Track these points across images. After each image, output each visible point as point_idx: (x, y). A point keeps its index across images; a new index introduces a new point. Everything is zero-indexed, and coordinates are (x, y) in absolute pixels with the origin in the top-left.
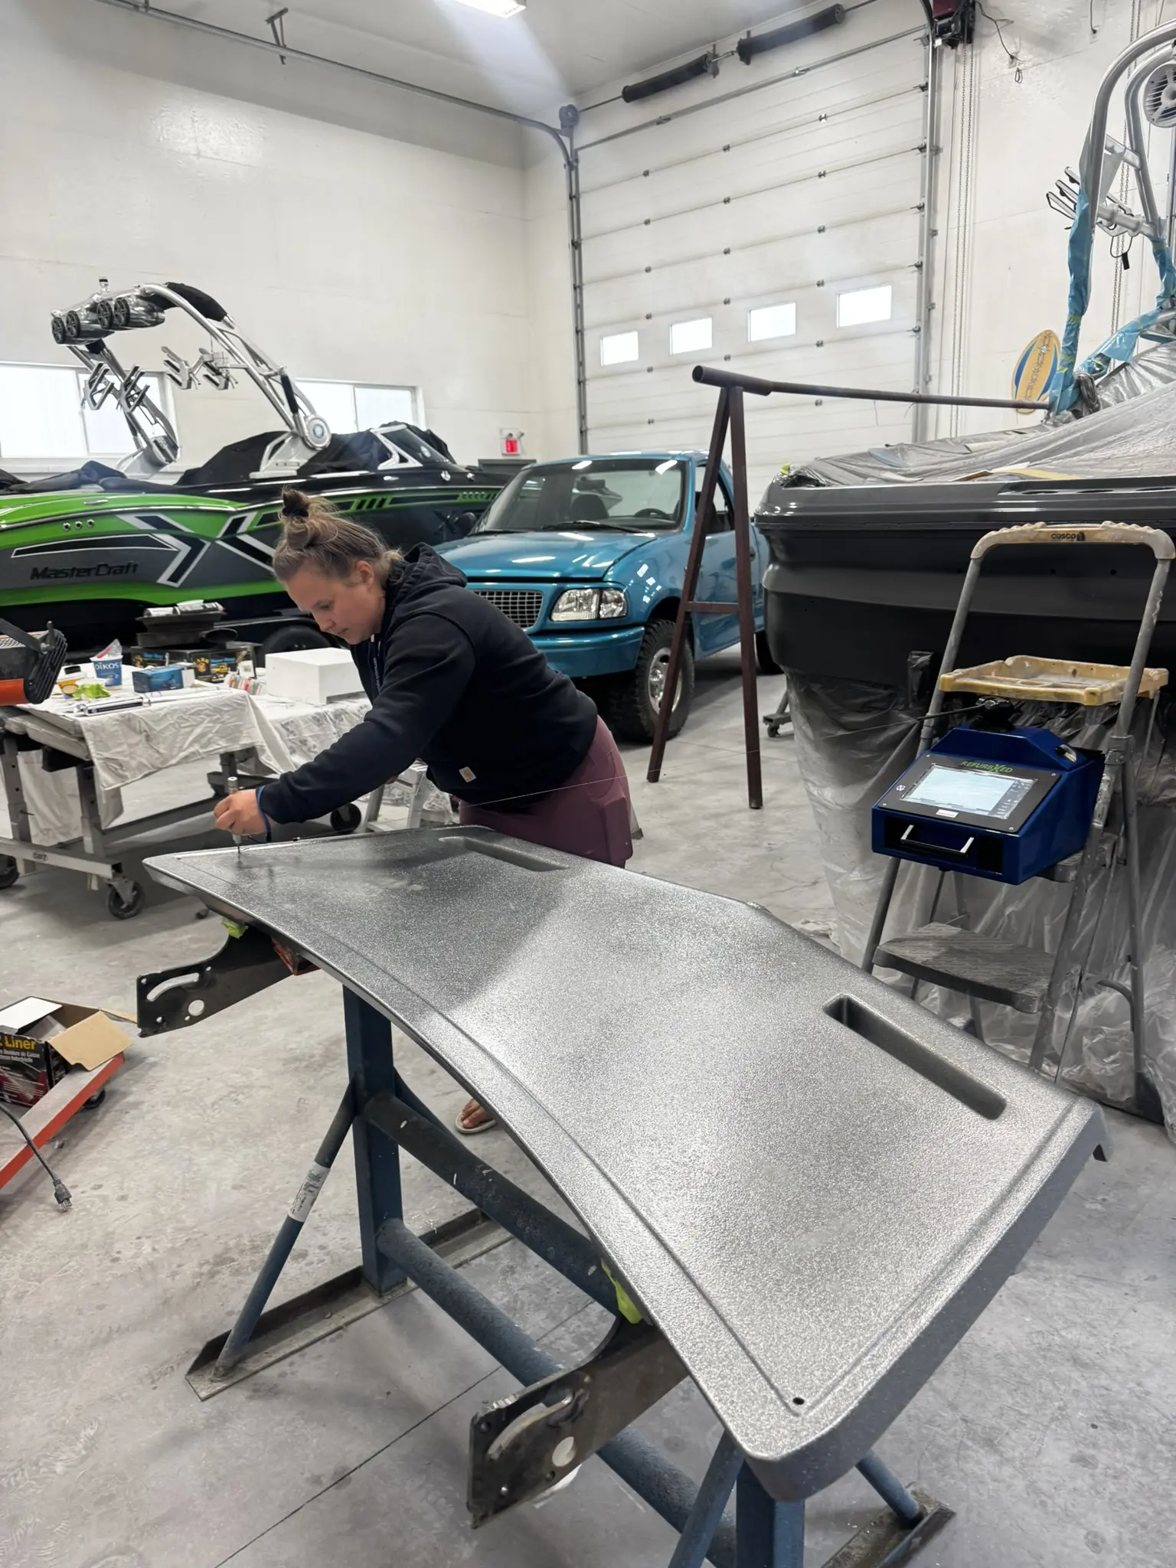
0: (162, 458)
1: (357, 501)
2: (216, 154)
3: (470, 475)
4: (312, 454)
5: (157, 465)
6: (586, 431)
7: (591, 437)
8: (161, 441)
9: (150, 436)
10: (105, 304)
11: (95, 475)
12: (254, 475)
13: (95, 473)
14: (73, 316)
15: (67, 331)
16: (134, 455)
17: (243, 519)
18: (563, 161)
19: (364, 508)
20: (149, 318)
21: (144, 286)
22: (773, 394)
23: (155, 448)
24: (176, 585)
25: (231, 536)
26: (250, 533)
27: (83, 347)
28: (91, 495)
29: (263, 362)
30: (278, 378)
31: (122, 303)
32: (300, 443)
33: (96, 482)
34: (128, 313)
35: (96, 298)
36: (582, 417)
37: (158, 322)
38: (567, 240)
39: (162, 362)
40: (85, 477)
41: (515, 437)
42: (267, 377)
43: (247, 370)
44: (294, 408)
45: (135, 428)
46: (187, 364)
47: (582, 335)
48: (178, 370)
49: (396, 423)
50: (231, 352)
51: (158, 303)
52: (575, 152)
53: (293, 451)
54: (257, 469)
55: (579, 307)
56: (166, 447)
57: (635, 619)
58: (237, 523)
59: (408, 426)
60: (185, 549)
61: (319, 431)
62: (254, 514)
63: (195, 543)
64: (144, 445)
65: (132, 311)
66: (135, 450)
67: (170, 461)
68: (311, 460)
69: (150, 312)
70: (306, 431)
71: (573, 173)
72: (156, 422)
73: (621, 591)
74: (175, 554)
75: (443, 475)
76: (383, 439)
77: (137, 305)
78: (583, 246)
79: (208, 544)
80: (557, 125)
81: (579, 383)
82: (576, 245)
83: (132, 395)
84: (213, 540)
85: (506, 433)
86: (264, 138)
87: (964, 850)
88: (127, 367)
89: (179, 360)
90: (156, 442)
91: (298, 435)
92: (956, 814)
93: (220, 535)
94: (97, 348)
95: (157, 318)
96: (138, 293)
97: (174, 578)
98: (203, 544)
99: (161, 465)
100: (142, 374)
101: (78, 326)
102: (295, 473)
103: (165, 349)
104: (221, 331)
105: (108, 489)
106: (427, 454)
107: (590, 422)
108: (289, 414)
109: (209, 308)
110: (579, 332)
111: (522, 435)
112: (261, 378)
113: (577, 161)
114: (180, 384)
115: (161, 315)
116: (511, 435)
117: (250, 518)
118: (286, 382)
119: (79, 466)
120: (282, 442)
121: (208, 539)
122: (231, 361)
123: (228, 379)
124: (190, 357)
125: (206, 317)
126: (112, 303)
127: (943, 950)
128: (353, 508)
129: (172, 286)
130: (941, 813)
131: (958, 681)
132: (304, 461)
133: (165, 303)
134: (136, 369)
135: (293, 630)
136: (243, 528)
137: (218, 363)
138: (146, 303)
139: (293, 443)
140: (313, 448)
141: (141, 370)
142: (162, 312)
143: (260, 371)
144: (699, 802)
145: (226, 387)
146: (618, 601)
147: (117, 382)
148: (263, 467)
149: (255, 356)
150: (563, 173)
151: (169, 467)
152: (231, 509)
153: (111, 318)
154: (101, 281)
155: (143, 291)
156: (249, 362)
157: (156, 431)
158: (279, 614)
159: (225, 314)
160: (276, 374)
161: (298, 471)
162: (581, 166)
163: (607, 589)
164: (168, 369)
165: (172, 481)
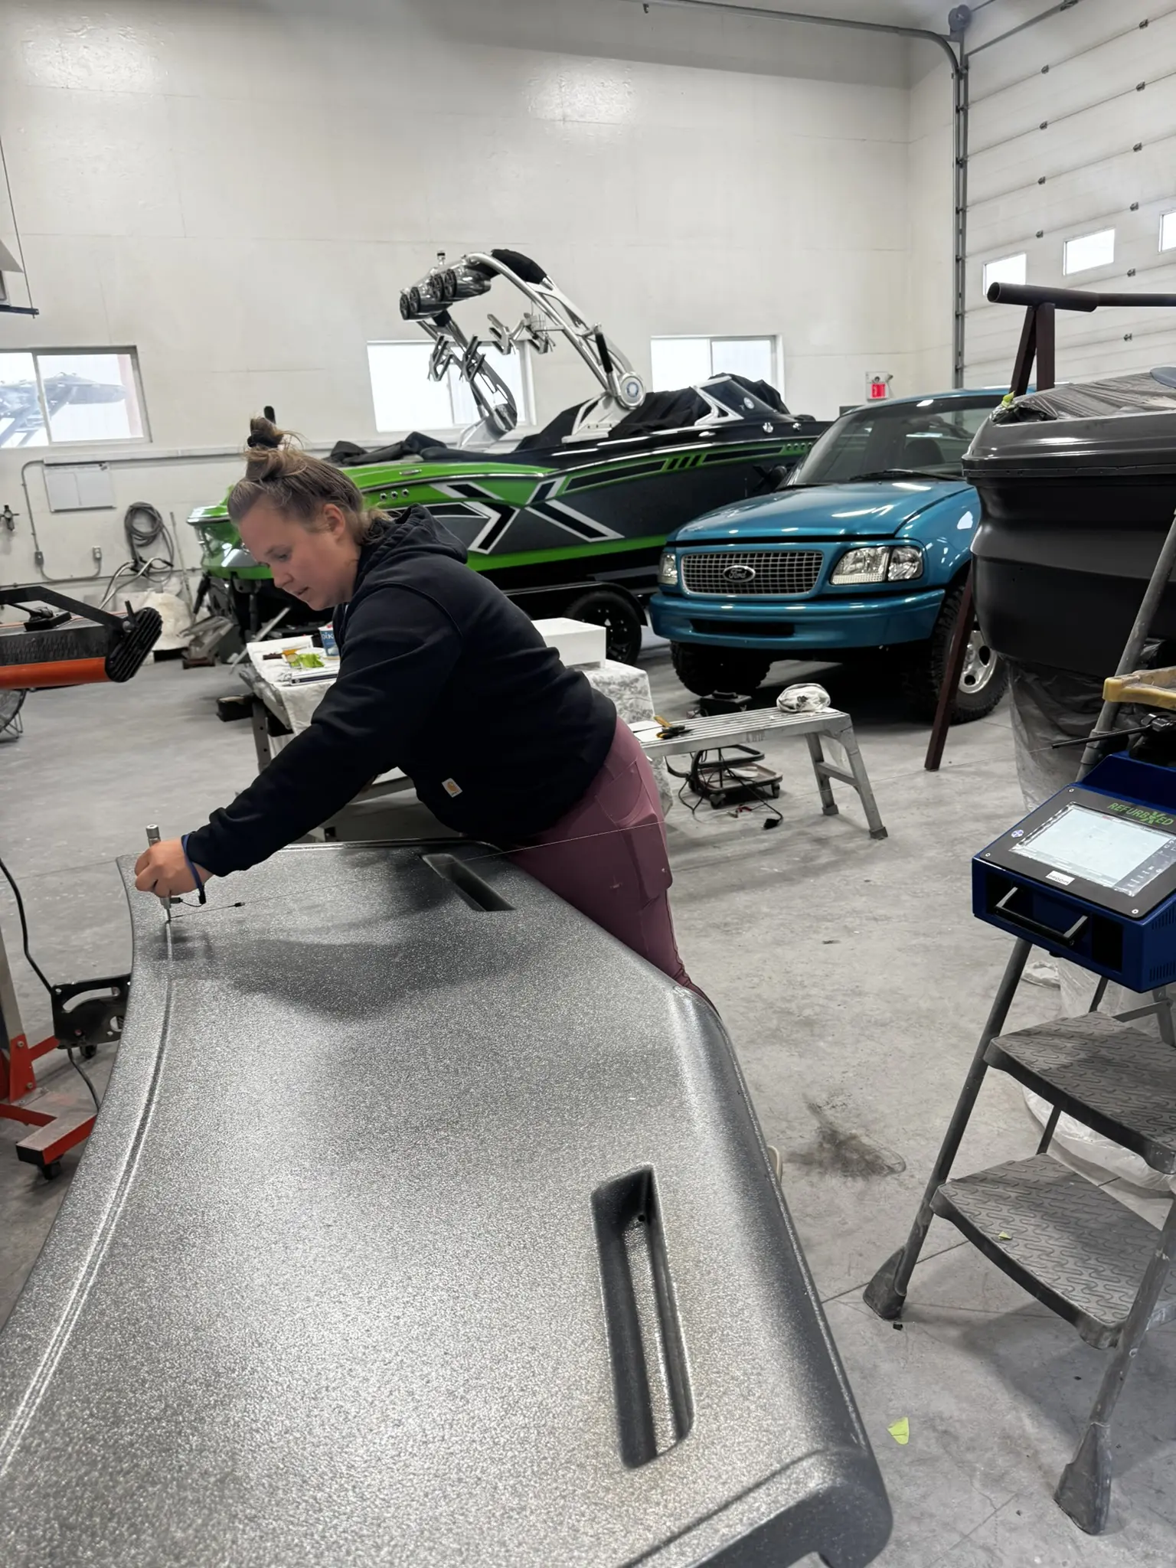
0: (501, 425)
1: (668, 460)
2: (582, 116)
3: (796, 425)
4: (625, 414)
5: (497, 433)
6: (962, 369)
7: (967, 374)
8: (501, 409)
9: (492, 406)
10: (438, 277)
11: (417, 444)
12: (567, 439)
13: (417, 445)
14: (415, 291)
15: (412, 307)
16: (476, 425)
17: (552, 484)
18: (950, 70)
19: (676, 467)
20: (477, 287)
21: (470, 256)
22: (1099, 308)
23: (496, 416)
24: (487, 552)
25: (540, 503)
26: (558, 498)
27: (430, 321)
28: (411, 466)
29: (581, 322)
30: (593, 337)
31: (451, 273)
32: (613, 403)
33: (418, 453)
34: (455, 285)
35: (433, 272)
36: (959, 354)
37: (484, 290)
38: (951, 159)
39: (488, 331)
40: (407, 448)
41: (882, 380)
42: (585, 337)
43: (564, 331)
44: (608, 369)
45: (479, 399)
46: (508, 330)
47: (964, 262)
48: (499, 336)
49: (723, 375)
50: (549, 314)
51: (484, 272)
52: (965, 58)
53: (606, 412)
54: (569, 433)
55: (961, 232)
56: (506, 415)
57: (931, 580)
58: (546, 489)
59: (734, 377)
60: (495, 516)
61: (633, 389)
62: (563, 478)
63: (505, 511)
64: (487, 414)
65: (459, 282)
66: (478, 418)
67: (510, 428)
68: (624, 421)
69: (477, 280)
70: (619, 391)
71: (962, 83)
72: (497, 389)
73: (919, 550)
74: (486, 521)
75: (765, 427)
76: (702, 393)
77: (465, 275)
78: (969, 164)
79: (517, 511)
80: (945, 29)
81: (957, 316)
82: (961, 163)
83: (474, 365)
84: (522, 507)
85: (872, 377)
86: (629, 93)
87: (1068, 934)
88: (469, 339)
89: (501, 326)
90: (497, 410)
91: (610, 395)
92: (1070, 880)
93: (529, 502)
94: (443, 320)
95: (483, 286)
96: (465, 263)
97: (485, 544)
98: (514, 511)
99: (501, 433)
100: (480, 343)
101: (419, 301)
102: (607, 435)
103: (491, 317)
104: (541, 294)
105: (427, 459)
106: (750, 405)
107: (967, 359)
108: (603, 374)
109: (528, 271)
110: (960, 261)
111: (891, 377)
112: (577, 339)
113: (967, 68)
114: (501, 350)
115: (486, 283)
116: (878, 378)
117: (559, 483)
118: (600, 341)
119: (403, 438)
120: (596, 403)
121: (517, 506)
122: (549, 324)
123: (547, 342)
124: (511, 322)
125: (526, 279)
126: (443, 276)
127: (1083, 1055)
128: (664, 469)
129: (497, 254)
130: (1054, 876)
131: (1128, 688)
132: (616, 422)
133: (491, 272)
134: (475, 338)
135: (598, 595)
136: (552, 493)
137: (536, 327)
138: (475, 273)
139: (607, 405)
140: (627, 408)
141: (479, 340)
142: (489, 279)
143: (577, 332)
144: (976, 799)
145: (546, 351)
146: (913, 560)
147: (459, 352)
148: (575, 431)
149: (575, 318)
150: (949, 84)
151: (509, 436)
152: (541, 475)
153: (443, 290)
154: (439, 254)
155: (469, 261)
156: (567, 322)
157: (495, 400)
158: (593, 579)
159: (545, 275)
160: (591, 334)
161: (610, 433)
162: (971, 74)
163: (903, 546)
164: (494, 338)
165: (510, 449)
